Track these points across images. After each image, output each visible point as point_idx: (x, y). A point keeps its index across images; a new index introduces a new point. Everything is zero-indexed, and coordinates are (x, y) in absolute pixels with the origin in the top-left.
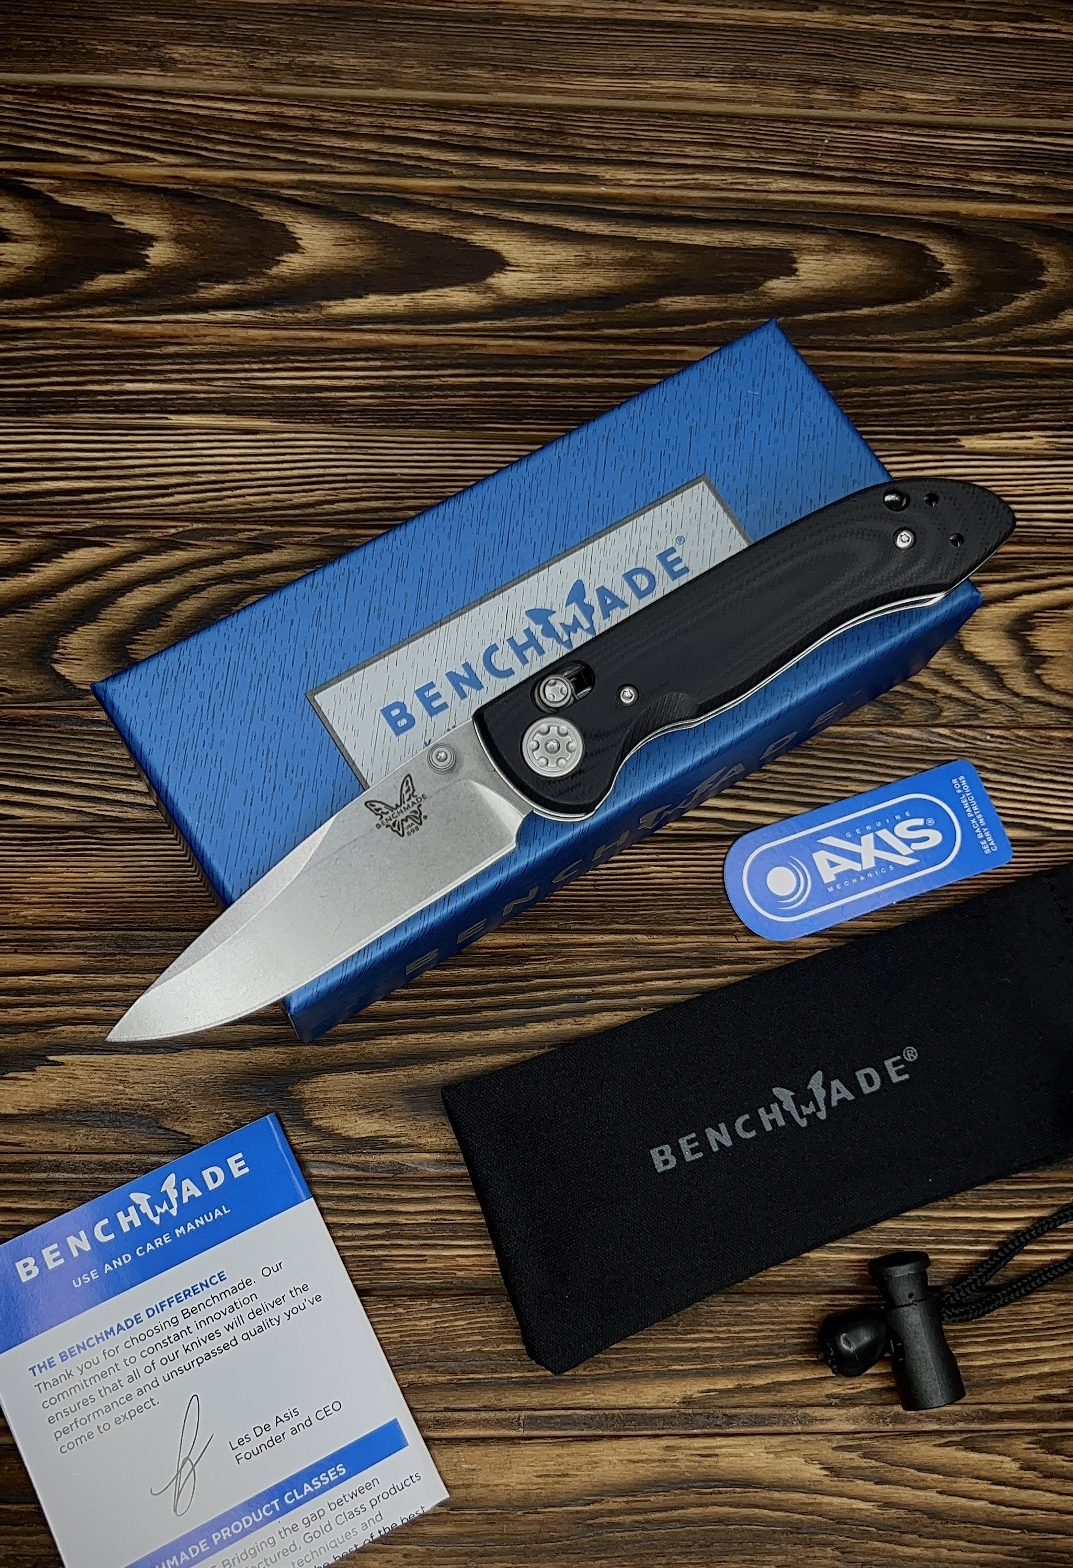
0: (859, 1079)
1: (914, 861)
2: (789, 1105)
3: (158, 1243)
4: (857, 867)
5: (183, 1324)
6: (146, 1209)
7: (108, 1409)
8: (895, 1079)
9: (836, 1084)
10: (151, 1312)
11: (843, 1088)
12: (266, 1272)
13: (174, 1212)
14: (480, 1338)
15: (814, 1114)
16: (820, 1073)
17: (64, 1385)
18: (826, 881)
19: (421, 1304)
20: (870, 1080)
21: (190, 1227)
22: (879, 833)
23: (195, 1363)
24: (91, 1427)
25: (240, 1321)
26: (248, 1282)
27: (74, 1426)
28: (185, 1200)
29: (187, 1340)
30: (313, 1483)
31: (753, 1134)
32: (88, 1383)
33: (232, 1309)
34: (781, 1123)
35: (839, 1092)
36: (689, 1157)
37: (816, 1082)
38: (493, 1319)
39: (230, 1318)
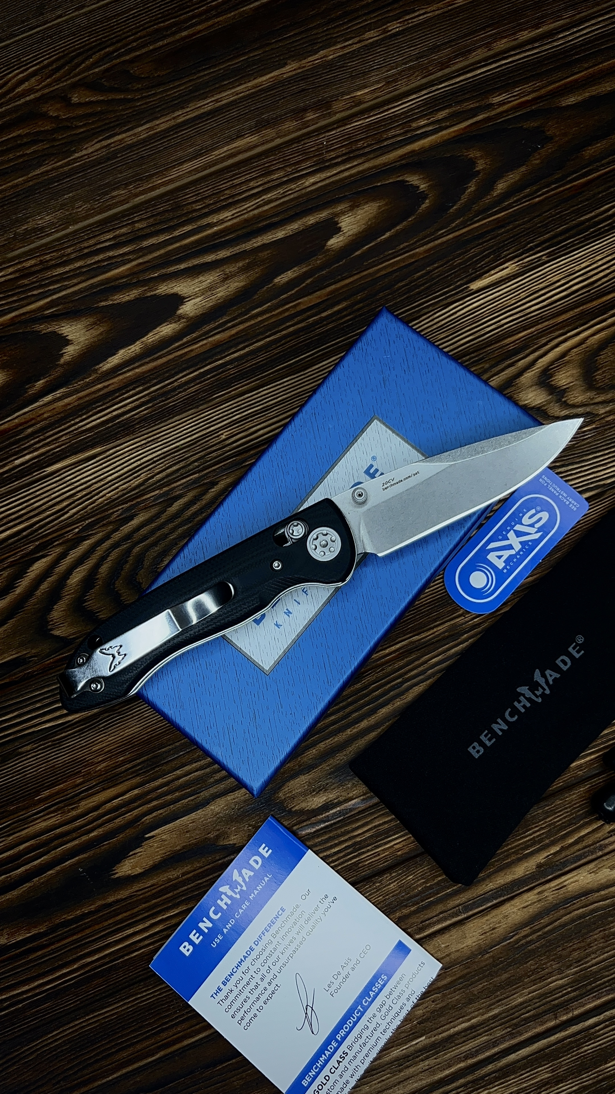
0: (559, 664)
1: (540, 534)
2: (529, 694)
3: (244, 907)
4: (512, 552)
5: (275, 942)
6: (230, 893)
7: (258, 999)
8: (577, 656)
9: (548, 672)
10: (256, 943)
11: (552, 673)
12: (304, 897)
13: (244, 888)
14: (423, 880)
15: (543, 693)
16: (537, 670)
17: (232, 997)
18: (500, 568)
19: (387, 876)
20: (565, 663)
21: (256, 892)
22: (515, 528)
23: (290, 958)
24: (254, 1011)
25: (302, 927)
26: (297, 906)
27: (245, 1014)
28: (247, 880)
29: (280, 949)
30: (374, 990)
31: (516, 717)
32: (242, 991)
33: (295, 923)
34: (528, 705)
35: (551, 676)
36: (488, 744)
37: (537, 676)
38: (426, 868)
39: (296, 929)
